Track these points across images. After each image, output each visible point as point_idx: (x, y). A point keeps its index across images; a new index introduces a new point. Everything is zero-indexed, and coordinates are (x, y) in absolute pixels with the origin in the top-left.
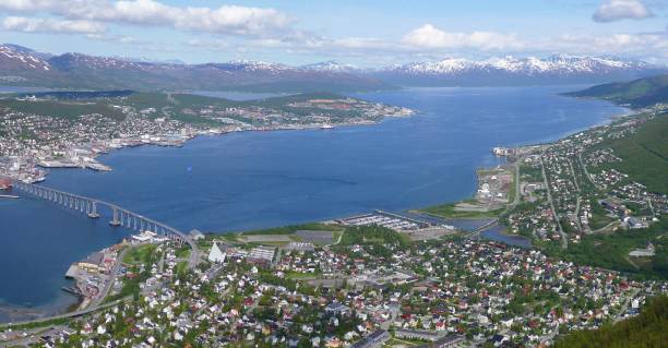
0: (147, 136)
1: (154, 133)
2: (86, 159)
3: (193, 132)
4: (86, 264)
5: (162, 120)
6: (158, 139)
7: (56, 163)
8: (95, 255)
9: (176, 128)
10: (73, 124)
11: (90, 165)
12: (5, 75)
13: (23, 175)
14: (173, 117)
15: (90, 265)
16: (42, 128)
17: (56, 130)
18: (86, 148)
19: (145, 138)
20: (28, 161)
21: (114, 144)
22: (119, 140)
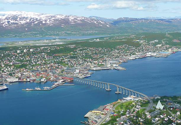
0: (150, 53)
1: (154, 52)
2: (114, 65)
3: (175, 50)
4: (95, 111)
5: (161, 45)
6: (155, 54)
7: (99, 68)
8: (101, 107)
9: (167, 49)
10: (112, 50)
11: (116, 68)
12: (87, 31)
13: (80, 75)
14: (166, 44)
15: (97, 111)
16: (96, 53)
17: (103, 54)
18: (116, 61)
19: (149, 54)
20: (85, 68)
21: (132, 57)
22: (134, 56)
